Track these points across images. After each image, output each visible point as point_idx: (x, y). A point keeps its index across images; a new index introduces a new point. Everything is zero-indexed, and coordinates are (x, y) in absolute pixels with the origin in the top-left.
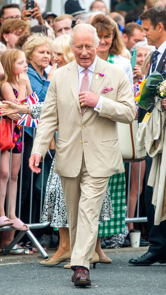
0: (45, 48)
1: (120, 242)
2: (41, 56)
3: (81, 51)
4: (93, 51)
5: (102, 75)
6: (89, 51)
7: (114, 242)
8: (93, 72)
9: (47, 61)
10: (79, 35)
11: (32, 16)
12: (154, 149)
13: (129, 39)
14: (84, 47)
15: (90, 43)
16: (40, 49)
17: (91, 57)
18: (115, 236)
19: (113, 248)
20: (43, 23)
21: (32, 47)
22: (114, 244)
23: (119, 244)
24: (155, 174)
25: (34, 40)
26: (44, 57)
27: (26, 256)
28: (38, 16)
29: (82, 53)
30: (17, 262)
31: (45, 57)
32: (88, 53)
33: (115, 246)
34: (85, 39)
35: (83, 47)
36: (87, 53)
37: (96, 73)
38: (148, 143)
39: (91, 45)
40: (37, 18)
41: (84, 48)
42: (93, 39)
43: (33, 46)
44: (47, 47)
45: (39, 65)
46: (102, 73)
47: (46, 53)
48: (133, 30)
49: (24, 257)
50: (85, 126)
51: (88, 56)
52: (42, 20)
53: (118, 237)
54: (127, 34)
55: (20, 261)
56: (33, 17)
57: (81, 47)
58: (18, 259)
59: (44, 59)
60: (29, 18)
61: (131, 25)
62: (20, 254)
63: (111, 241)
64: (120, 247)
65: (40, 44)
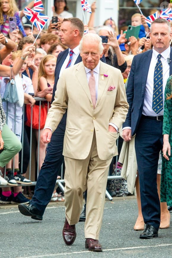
1: (126, 192)
4: (97, 57)
5: (106, 76)
7: (122, 192)
8: (98, 73)
11: (56, 28)
17: (95, 62)
18: (123, 188)
19: (121, 196)
22: (122, 194)
23: (126, 194)
27: (59, 203)
30: (53, 207)
33: (122, 195)
36: (92, 59)
46: (106, 74)
49: (57, 204)
51: (93, 61)
53: (125, 188)
55: (55, 206)
58: (53, 205)
62: (55, 201)
63: (120, 192)
64: (126, 195)
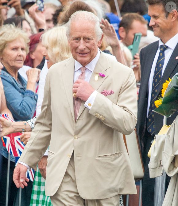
0: (18, 44)
2: (14, 54)
3: (78, 44)
6: (88, 45)
8: (92, 72)
9: (21, 60)
10: (77, 25)
11: (8, 4)
12: (172, 167)
13: (127, 33)
14: (82, 39)
15: (89, 35)
16: (13, 45)
17: (90, 52)
20: (22, 13)
21: (2, 44)
24: (172, 199)
25: (4, 34)
26: (17, 55)
28: (16, 4)
29: (79, 47)
31: (19, 55)
32: (87, 47)
34: (83, 30)
35: (80, 39)
36: (85, 47)
37: (96, 72)
38: (167, 159)
39: (90, 38)
40: (15, 7)
41: (82, 41)
42: (94, 31)
43: (3, 42)
44: (20, 42)
45: (11, 65)
47: (20, 50)
48: (132, 22)
50: (78, 136)
51: (87, 51)
52: (21, 10)
54: (125, 27)
56: (10, 6)
57: (78, 39)
59: (18, 58)
60: (5, 6)
61: (129, 16)
65: (12, 39)
